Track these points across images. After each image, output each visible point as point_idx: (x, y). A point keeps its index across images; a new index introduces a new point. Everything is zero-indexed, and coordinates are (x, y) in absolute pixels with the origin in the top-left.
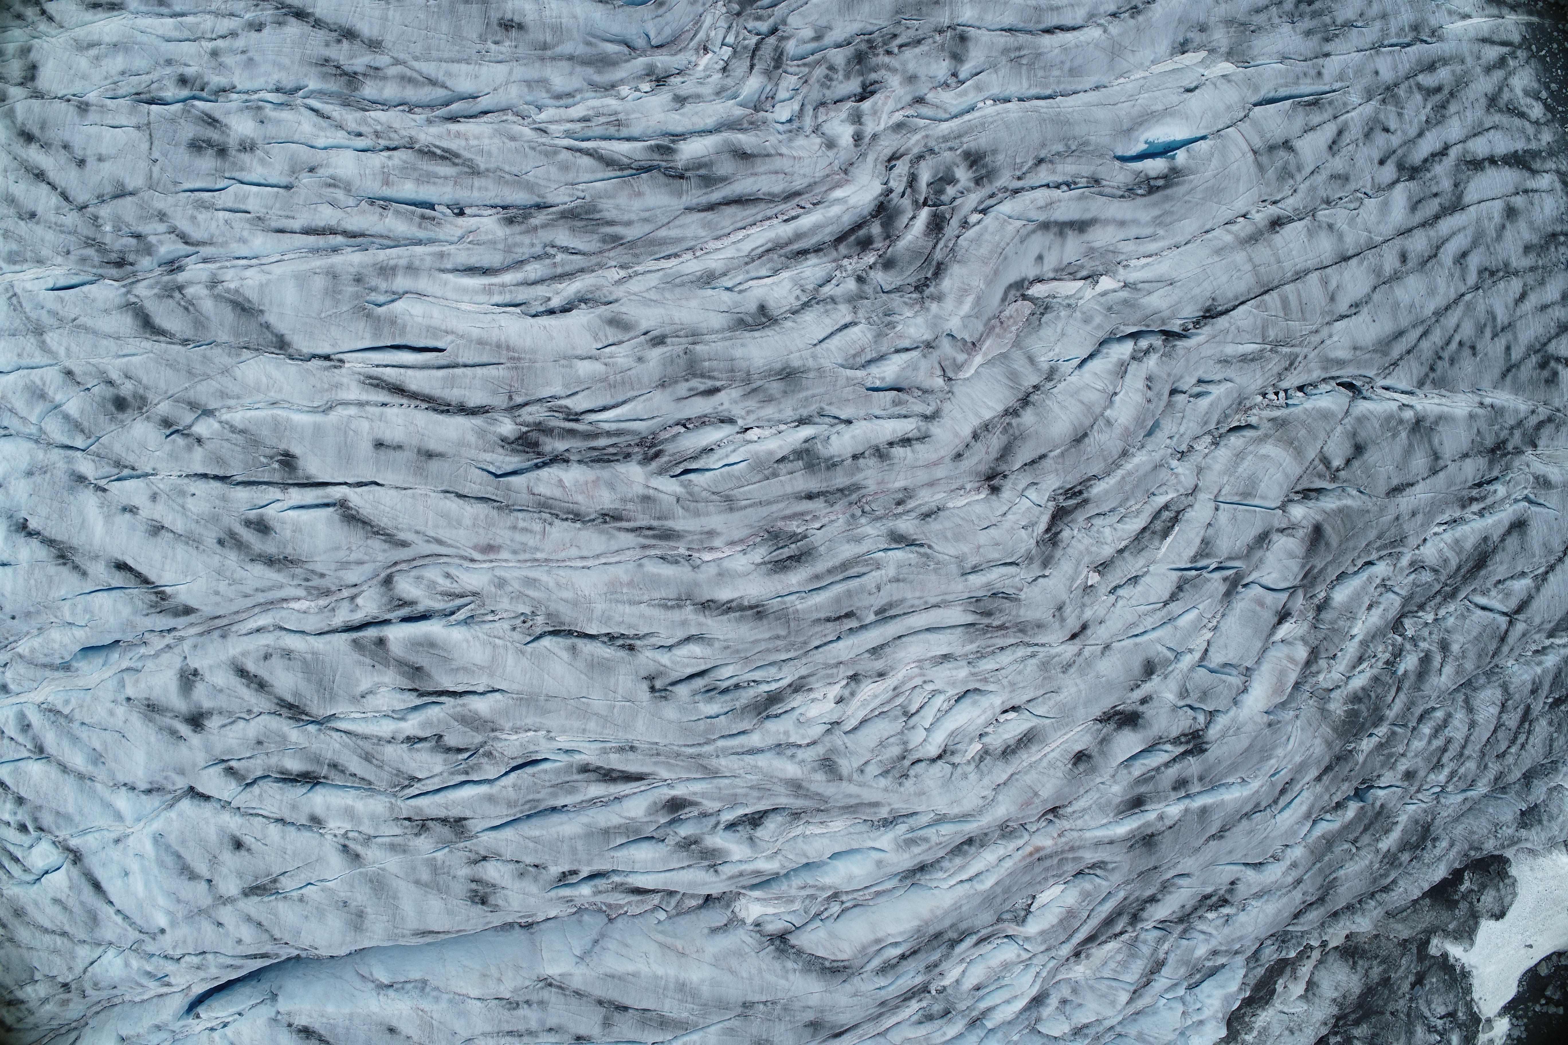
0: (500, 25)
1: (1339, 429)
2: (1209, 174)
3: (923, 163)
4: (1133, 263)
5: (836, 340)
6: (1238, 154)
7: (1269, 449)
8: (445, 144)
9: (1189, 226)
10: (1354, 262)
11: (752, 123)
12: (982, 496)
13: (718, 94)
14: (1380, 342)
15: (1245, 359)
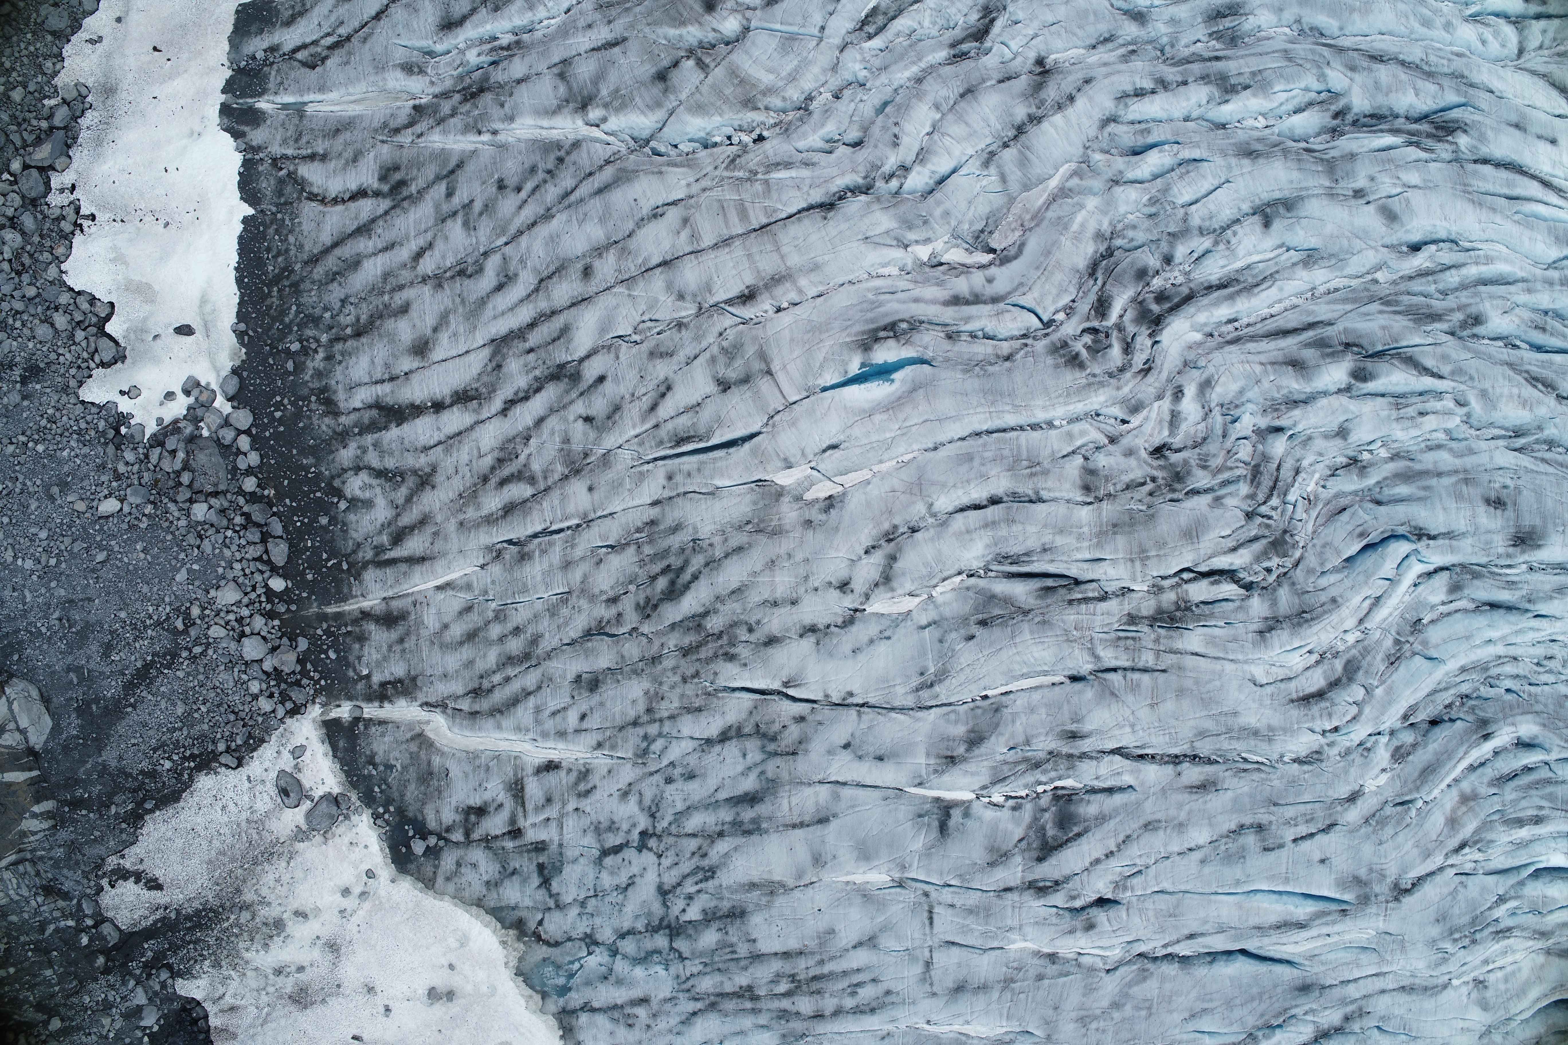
0: (1505, 504)
1: (683, 96)
2: (828, 343)
3: (1119, 364)
4: (895, 271)
5: (1206, 186)
6: (791, 367)
7: (766, 79)
8: (1536, 393)
9: (842, 300)
10: (655, 260)
11: (1276, 410)
12: (1053, 57)
13: (1310, 438)
14: (629, 180)
15: (787, 165)
